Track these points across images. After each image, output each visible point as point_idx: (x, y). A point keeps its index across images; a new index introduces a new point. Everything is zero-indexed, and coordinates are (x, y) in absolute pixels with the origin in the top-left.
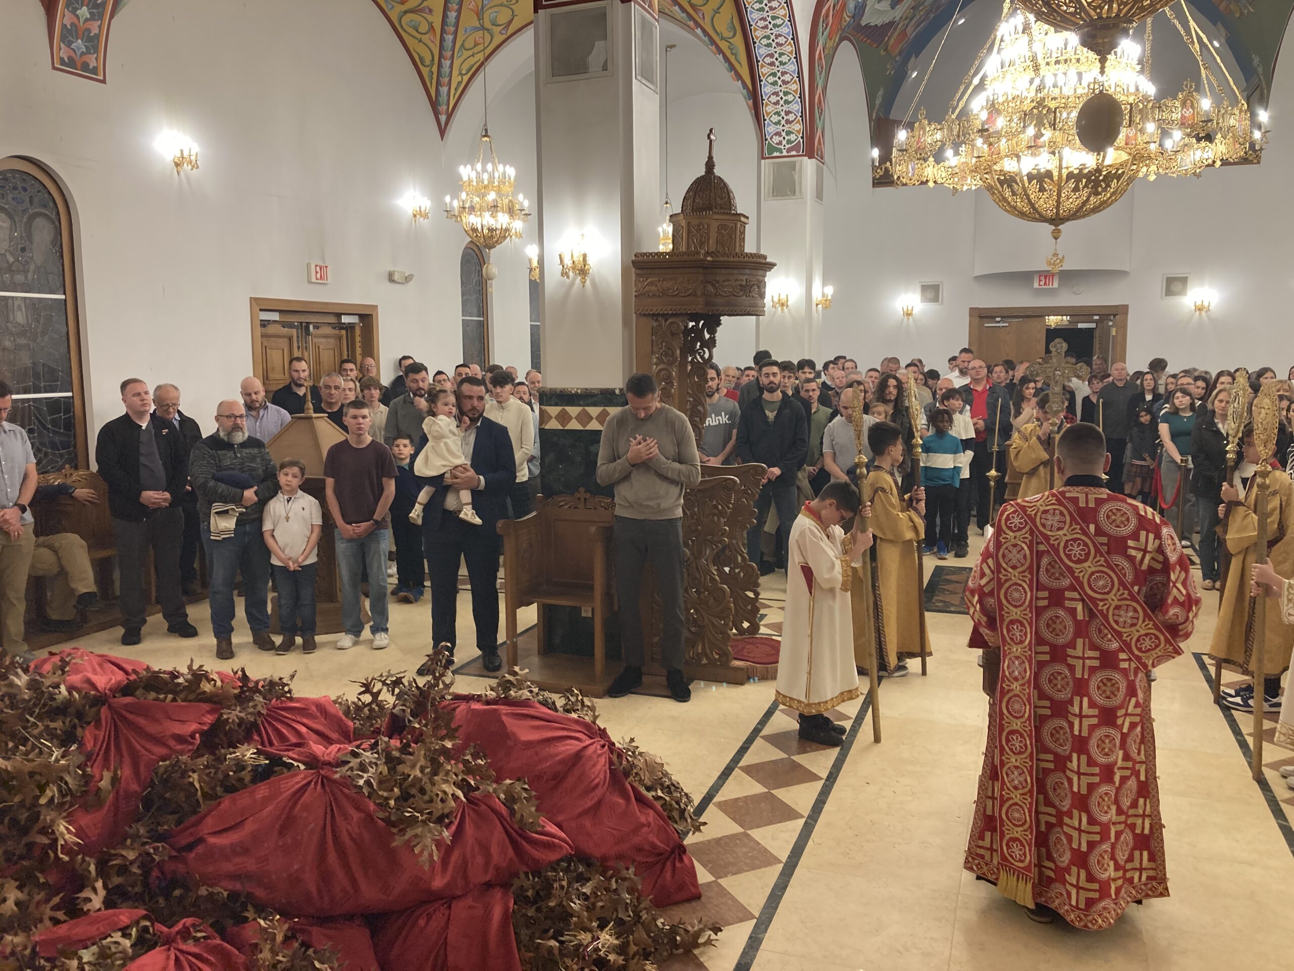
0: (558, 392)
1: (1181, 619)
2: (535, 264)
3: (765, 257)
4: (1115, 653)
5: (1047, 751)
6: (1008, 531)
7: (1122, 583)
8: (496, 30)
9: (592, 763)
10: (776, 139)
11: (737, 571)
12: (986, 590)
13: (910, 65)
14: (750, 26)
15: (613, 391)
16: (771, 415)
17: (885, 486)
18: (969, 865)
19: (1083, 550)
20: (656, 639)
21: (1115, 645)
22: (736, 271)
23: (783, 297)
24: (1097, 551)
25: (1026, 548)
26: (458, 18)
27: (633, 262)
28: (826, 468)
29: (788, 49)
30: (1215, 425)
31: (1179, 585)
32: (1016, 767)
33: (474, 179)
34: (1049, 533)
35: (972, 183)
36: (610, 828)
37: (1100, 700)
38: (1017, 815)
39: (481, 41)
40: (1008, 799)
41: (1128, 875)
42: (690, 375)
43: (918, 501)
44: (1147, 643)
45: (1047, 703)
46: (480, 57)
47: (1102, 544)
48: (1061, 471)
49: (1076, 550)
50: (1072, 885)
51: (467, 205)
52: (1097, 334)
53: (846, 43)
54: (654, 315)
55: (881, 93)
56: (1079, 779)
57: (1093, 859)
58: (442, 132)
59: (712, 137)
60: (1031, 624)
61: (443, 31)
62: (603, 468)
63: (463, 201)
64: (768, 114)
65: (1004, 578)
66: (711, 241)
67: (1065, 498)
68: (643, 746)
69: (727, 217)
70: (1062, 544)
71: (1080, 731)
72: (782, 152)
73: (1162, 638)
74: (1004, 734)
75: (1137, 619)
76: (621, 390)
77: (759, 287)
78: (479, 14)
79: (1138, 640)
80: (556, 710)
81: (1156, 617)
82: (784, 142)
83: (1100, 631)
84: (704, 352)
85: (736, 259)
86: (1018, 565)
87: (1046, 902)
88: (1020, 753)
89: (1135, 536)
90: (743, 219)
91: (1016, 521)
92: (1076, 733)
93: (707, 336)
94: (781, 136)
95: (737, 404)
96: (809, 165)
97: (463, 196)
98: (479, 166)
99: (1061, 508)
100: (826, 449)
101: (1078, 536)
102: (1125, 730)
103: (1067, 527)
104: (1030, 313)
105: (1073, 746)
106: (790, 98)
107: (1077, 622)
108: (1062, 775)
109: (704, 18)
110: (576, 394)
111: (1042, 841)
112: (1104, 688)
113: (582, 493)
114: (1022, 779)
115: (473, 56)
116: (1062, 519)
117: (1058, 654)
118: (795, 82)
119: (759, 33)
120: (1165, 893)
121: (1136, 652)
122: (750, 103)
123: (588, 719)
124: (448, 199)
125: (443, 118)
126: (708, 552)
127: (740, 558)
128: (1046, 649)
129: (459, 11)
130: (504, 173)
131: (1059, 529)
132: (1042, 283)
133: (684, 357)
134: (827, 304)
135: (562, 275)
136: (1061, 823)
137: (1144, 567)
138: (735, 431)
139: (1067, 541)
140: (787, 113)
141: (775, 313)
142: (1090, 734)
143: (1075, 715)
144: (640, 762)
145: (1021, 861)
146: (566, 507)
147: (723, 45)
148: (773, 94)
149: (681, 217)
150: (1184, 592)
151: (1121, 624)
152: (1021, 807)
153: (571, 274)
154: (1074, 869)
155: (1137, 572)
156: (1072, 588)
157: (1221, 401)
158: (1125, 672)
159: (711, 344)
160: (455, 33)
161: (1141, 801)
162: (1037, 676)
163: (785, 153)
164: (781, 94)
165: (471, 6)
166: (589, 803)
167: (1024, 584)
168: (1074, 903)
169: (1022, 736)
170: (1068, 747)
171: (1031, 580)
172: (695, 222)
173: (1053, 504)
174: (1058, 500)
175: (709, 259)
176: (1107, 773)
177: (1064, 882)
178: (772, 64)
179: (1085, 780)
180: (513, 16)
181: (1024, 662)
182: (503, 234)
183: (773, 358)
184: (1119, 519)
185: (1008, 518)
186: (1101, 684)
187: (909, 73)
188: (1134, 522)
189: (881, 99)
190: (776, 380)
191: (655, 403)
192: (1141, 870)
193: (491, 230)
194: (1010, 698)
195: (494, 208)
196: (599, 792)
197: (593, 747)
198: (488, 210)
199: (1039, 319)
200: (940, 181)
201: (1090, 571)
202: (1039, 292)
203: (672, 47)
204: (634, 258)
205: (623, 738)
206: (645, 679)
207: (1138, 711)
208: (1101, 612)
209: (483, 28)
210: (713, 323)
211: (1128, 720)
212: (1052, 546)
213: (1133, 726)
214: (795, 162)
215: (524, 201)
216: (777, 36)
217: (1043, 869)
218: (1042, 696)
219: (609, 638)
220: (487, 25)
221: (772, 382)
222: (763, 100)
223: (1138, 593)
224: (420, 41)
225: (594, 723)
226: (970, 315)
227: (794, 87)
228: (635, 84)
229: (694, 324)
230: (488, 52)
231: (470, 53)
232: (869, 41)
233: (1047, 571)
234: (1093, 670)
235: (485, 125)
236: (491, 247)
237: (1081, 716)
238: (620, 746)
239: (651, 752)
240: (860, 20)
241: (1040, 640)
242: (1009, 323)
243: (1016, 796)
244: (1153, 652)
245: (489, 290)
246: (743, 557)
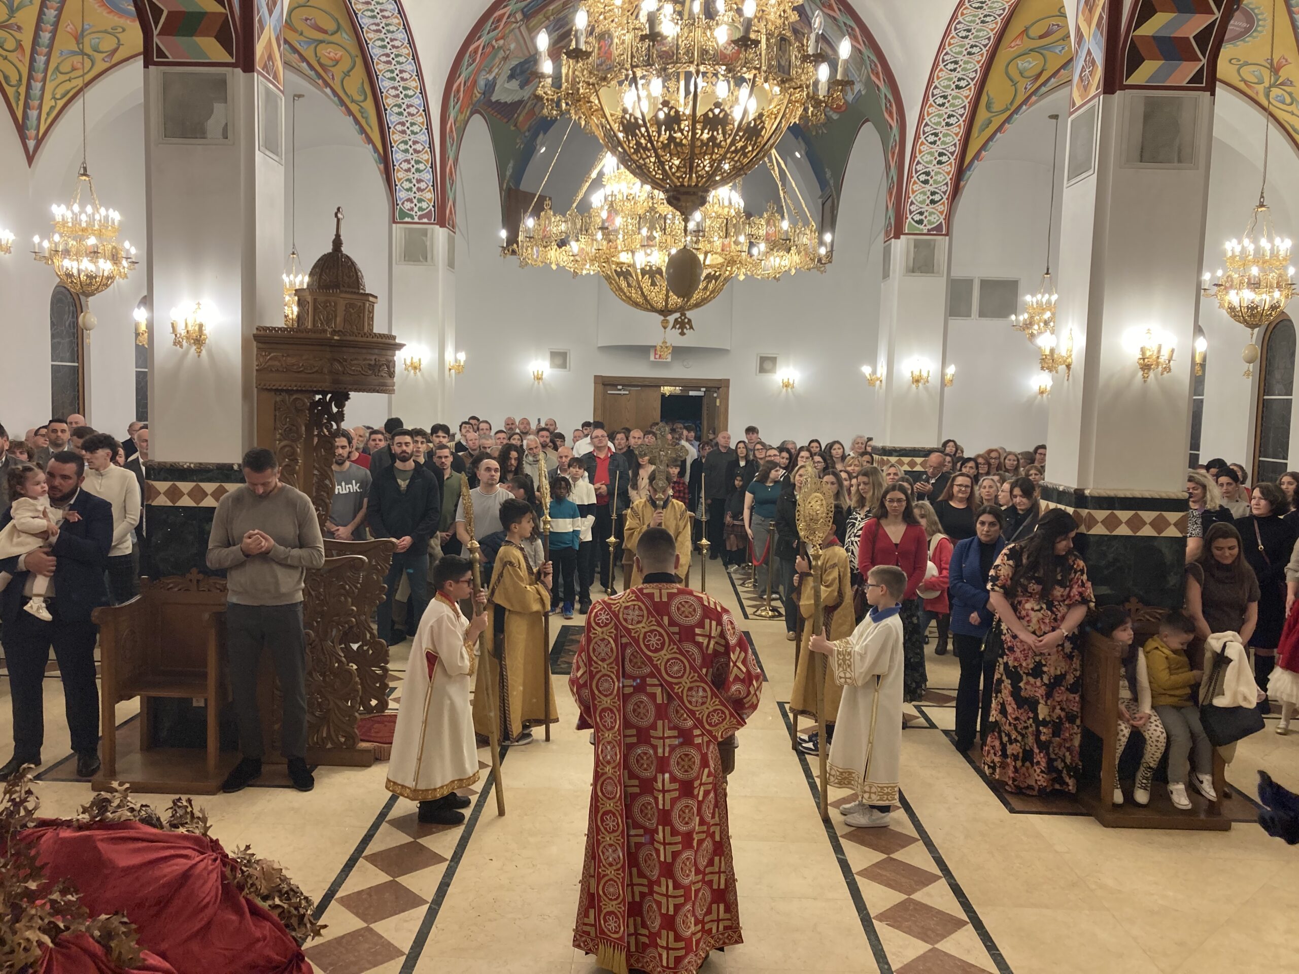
0: (168, 466)
1: (743, 694)
2: (143, 328)
3: (394, 338)
4: (690, 730)
5: (637, 826)
6: (596, 627)
7: (692, 667)
8: (98, 57)
9: (201, 881)
10: (408, 205)
11: (365, 648)
12: (581, 681)
13: (539, 140)
14: (382, 93)
15: (230, 466)
16: (403, 484)
17: (513, 561)
18: (577, 943)
19: (659, 640)
20: (276, 727)
21: (690, 723)
22: (364, 351)
23: (416, 360)
24: (671, 640)
25: (612, 642)
26: (53, 39)
27: (255, 336)
28: (458, 537)
29: (420, 119)
30: (794, 496)
31: (739, 664)
32: (611, 845)
33: (70, 220)
34: (630, 627)
35: (590, 269)
36: (221, 949)
37: (679, 774)
38: (612, 890)
39: (79, 65)
40: (604, 876)
41: (707, 927)
42: (316, 448)
43: (546, 574)
44: (715, 719)
45: (636, 782)
46: (79, 83)
47: (674, 633)
48: (640, 570)
49: (654, 641)
50: (662, 947)
51: (60, 248)
52: (705, 401)
53: (477, 117)
54: (277, 390)
55: (511, 165)
56: (665, 849)
57: (679, 920)
58: (30, 159)
59: (339, 215)
60: (619, 711)
61: (33, 51)
62: (216, 555)
63: (56, 244)
64: (399, 180)
65: (595, 670)
66: (338, 319)
67: (643, 594)
68: (260, 853)
69: (354, 297)
70: (642, 636)
71: (664, 805)
72: (413, 218)
73: (727, 712)
74: (599, 815)
75: (706, 697)
76: (239, 465)
77: (388, 367)
78: (79, 38)
79: (708, 716)
80: (162, 827)
81: (721, 693)
82: (416, 209)
83: (677, 712)
84: (332, 425)
85: (364, 339)
86: (606, 657)
87: (643, 967)
88: (614, 831)
89: (701, 625)
90: (371, 299)
91: (604, 617)
92: (661, 807)
93: (335, 410)
94: (412, 202)
95: (368, 472)
96: (440, 234)
97: (57, 238)
98: (76, 208)
99: (640, 604)
100: (459, 518)
101: (655, 628)
102: (700, 798)
103: (645, 620)
104: (647, 383)
105: (658, 820)
106: (421, 166)
107: (658, 707)
108: (651, 847)
109: (333, 78)
110: (189, 469)
111: (635, 910)
112: (683, 763)
113: (194, 574)
114: (615, 856)
115: (70, 80)
116: (641, 613)
117: (644, 736)
118: (426, 152)
119: (390, 101)
120: (740, 940)
121: (707, 727)
122: (382, 166)
123: (197, 832)
124: (36, 239)
125: (31, 144)
126: (334, 633)
127: (368, 636)
128: (634, 732)
129: (54, 33)
130: (106, 217)
131: (639, 622)
132: (657, 356)
133: (309, 430)
134: (460, 370)
135: (175, 344)
136: (651, 892)
137: (710, 651)
138: (366, 500)
139: (646, 633)
140: (419, 181)
141: (407, 376)
142: (672, 806)
143: (659, 791)
144: (256, 872)
145: (616, 932)
146: (176, 589)
147: (354, 108)
148: (405, 161)
149: (307, 293)
150: (744, 670)
151: (694, 704)
152: (615, 882)
153: (185, 343)
154: (664, 932)
155: (704, 656)
156: (652, 675)
157: (801, 476)
158: (699, 747)
159: (340, 417)
160: (49, 55)
161: (717, 859)
162: (626, 757)
163: (416, 220)
164: (413, 162)
165: (68, 29)
166: (198, 926)
167: (612, 675)
168: (665, 964)
169: (614, 815)
170: (654, 821)
171: (618, 671)
172: (321, 299)
173: (633, 600)
174: (637, 596)
175: (336, 338)
176: (688, 836)
177: (656, 945)
178: (404, 132)
179: (670, 849)
180: (119, 44)
181: (614, 747)
182: (104, 281)
183: (405, 427)
184: (686, 609)
185: (596, 615)
186: (680, 760)
187: (538, 147)
188: (699, 612)
189: (511, 170)
190: (409, 449)
191: (275, 480)
192: (718, 921)
193: (90, 277)
194: (605, 780)
195: (94, 254)
196: (209, 911)
197: (202, 865)
198: (87, 255)
199: (655, 389)
200: (562, 264)
201: (666, 658)
202: (655, 364)
203: (300, 96)
204: (255, 332)
205: (238, 847)
206: (265, 769)
207: (711, 779)
208: (677, 694)
209: (82, 53)
210: (341, 398)
211: (702, 789)
212: (633, 638)
213: (707, 793)
214: (426, 230)
215: (131, 248)
216: (409, 106)
217: (640, 937)
218: (632, 776)
219: (224, 726)
220: (88, 50)
221: (404, 452)
222: (394, 166)
223: (706, 675)
224: (6, 58)
225: (205, 834)
226: (595, 383)
227: (426, 157)
228: (258, 156)
229: (320, 396)
230: (88, 77)
231: (67, 77)
232: (499, 116)
233: (631, 661)
234: (673, 748)
235: (84, 163)
236: (88, 295)
237: (664, 791)
238: (234, 856)
239: (270, 858)
240: (491, 96)
241: (627, 724)
242: (629, 391)
243: (611, 872)
244: (721, 726)
245: (86, 341)
246: (372, 634)
